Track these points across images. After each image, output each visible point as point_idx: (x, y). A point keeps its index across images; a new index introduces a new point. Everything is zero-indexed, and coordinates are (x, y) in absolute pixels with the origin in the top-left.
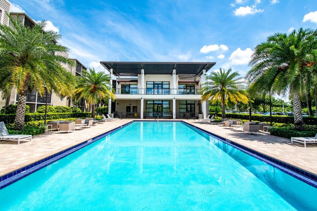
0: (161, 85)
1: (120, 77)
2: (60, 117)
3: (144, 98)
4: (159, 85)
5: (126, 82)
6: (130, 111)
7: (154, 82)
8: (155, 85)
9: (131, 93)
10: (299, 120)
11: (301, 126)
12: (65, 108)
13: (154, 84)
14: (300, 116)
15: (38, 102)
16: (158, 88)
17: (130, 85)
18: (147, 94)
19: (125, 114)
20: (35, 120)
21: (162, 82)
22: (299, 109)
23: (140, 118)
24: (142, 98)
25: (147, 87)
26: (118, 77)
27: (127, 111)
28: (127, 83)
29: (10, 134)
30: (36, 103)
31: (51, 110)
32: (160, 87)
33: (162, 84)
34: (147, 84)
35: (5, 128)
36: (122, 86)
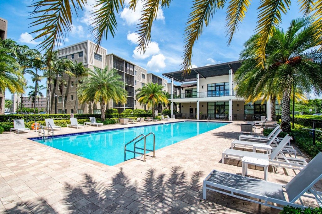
0: (223, 87)
1: (184, 83)
2: (131, 116)
3: (200, 101)
4: (221, 87)
5: (188, 87)
6: (193, 113)
7: (215, 84)
8: (217, 87)
9: (193, 96)
10: (284, 121)
11: (285, 128)
12: (140, 111)
13: (215, 86)
14: (285, 117)
15: (125, 107)
16: (220, 90)
17: (192, 89)
18: (208, 97)
19: (188, 115)
20: (115, 117)
21: (224, 83)
22: (285, 109)
23: (196, 119)
24: (197, 101)
25: (209, 90)
26: (182, 83)
27: (190, 113)
28: (190, 88)
29: (97, 122)
30: (124, 108)
31: (130, 112)
32: (222, 88)
33: (224, 85)
34: (208, 87)
35: (95, 120)
36: (185, 91)
